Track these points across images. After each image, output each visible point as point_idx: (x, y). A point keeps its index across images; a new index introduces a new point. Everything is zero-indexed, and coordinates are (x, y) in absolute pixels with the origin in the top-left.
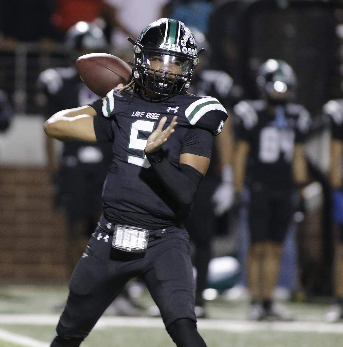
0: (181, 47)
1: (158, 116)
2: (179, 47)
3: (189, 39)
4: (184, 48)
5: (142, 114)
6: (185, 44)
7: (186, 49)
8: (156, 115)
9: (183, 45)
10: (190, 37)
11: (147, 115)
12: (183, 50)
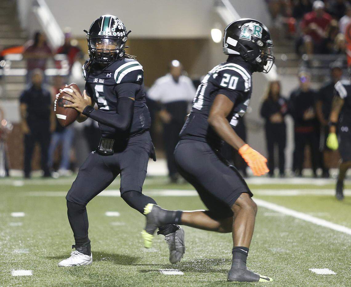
3: (117, 26)
6: (115, 30)
7: (116, 33)
10: (119, 25)
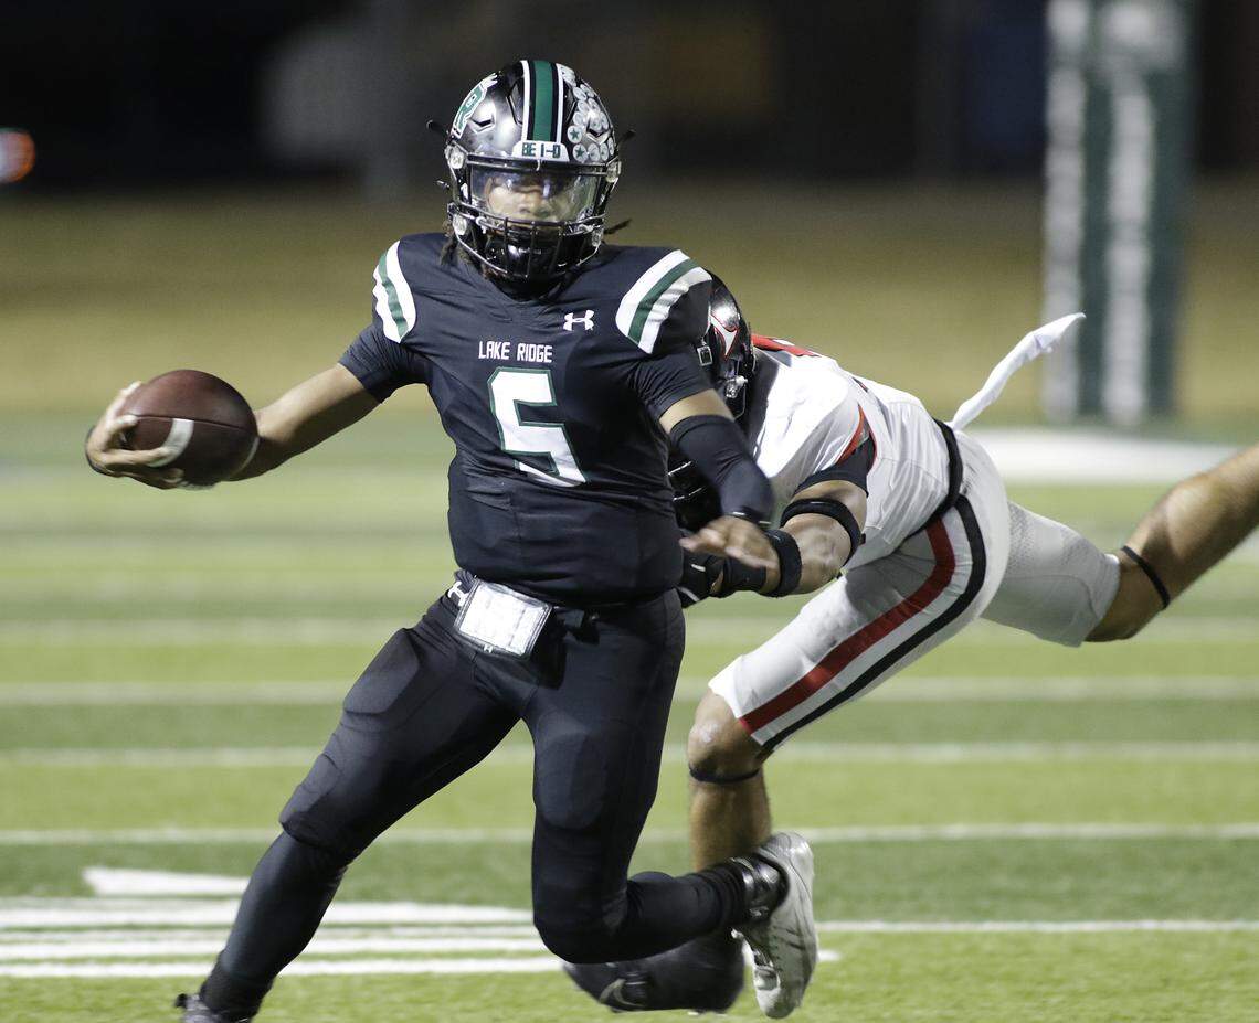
0: (570, 147)
1: (548, 351)
2: (563, 147)
4: (576, 148)
5: (504, 351)
8: (542, 350)
9: (575, 141)
11: (520, 352)
12: (575, 154)
